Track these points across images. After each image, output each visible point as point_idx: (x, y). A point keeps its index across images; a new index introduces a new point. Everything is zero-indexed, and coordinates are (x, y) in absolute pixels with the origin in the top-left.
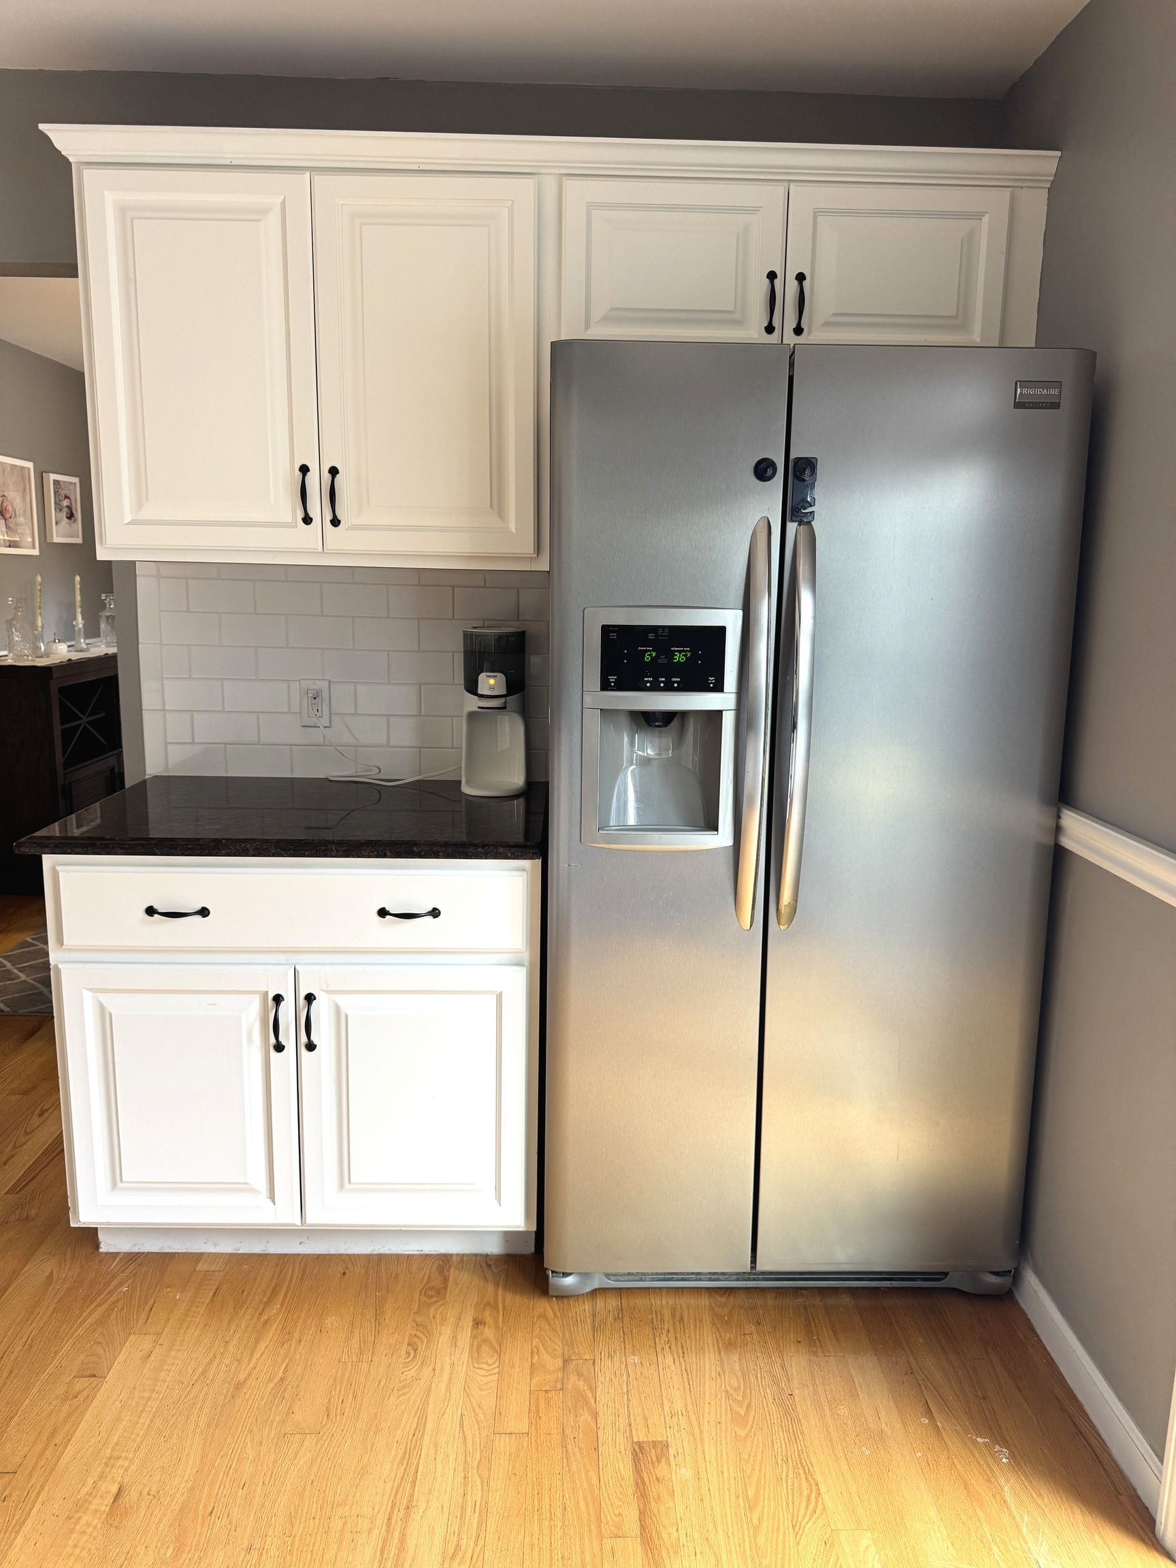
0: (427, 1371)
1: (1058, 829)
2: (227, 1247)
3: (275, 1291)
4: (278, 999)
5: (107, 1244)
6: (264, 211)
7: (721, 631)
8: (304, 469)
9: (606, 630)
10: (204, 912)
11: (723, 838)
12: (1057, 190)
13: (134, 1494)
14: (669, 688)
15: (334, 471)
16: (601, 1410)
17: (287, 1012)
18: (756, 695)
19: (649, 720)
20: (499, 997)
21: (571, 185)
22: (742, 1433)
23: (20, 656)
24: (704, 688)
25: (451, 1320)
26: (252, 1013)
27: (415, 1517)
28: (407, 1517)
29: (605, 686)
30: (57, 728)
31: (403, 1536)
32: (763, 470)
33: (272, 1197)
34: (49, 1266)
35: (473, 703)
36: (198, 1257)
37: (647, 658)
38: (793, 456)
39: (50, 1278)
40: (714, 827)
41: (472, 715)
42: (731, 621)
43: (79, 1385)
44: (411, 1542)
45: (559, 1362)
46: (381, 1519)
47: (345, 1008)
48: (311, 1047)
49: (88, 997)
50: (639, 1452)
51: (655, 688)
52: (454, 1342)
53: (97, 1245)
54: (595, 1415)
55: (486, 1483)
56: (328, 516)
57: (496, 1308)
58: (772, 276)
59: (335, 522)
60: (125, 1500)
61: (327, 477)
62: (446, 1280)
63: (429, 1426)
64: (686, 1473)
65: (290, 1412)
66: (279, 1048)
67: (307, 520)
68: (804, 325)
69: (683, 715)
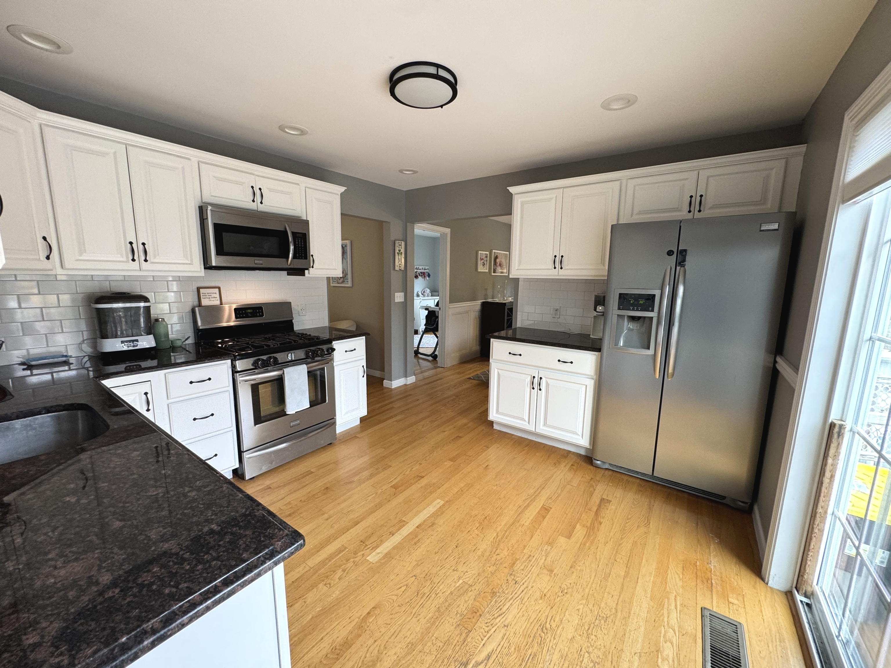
0: (556, 469)
1: (775, 362)
2: (519, 434)
3: (528, 445)
4: (534, 377)
5: (496, 427)
6: (551, 199)
7: (654, 295)
8: (555, 256)
9: (620, 294)
10: (520, 355)
11: (651, 352)
12: (806, 156)
13: (490, 467)
14: (637, 310)
15: (562, 256)
16: (597, 490)
17: (536, 381)
18: (663, 313)
19: (633, 319)
20: (586, 386)
21: (630, 181)
22: (633, 507)
23: (500, 300)
24: (648, 310)
25: (567, 462)
26: (529, 379)
27: (544, 490)
28: (542, 490)
29: (619, 309)
30: (506, 318)
31: (540, 492)
32: (670, 253)
33: (529, 423)
34: (484, 428)
35: (595, 314)
36: (513, 435)
37: (632, 302)
38: (680, 248)
39: (483, 430)
40: (649, 348)
41: (595, 317)
42: (657, 293)
43: (484, 448)
44: (542, 493)
45: (590, 478)
46: (536, 488)
47: (549, 382)
48: (540, 390)
49: (496, 370)
50: (602, 500)
51: (633, 310)
52: (565, 466)
53: (493, 427)
54: (595, 490)
55: (562, 491)
56: (560, 267)
57: (578, 464)
58: (691, 197)
59: (561, 268)
60: (488, 467)
61: (560, 258)
62: (568, 455)
63: (553, 478)
64: (613, 507)
65: (524, 465)
66: (533, 388)
67: (555, 268)
68: (702, 209)
69: (645, 317)
